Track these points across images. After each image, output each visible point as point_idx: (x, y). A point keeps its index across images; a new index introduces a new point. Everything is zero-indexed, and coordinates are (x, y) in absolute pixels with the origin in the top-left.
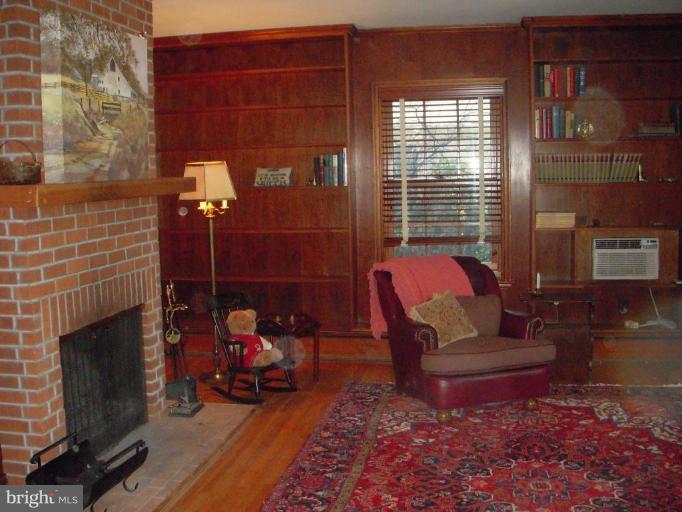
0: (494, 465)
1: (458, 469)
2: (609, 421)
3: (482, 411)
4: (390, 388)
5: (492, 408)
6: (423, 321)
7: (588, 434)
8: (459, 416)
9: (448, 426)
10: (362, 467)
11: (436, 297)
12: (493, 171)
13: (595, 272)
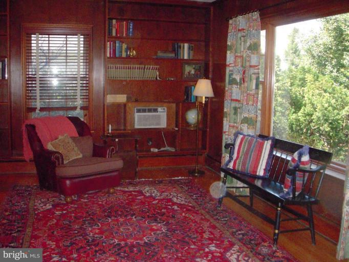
0: (100, 221)
1: (83, 225)
2: (151, 196)
3: (87, 196)
4: (36, 187)
5: (91, 194)
6: (55, 150)
7: (143, 203)
8: (76, 199)
9: (72, 204)
10: (31, 228)
11: (60, 137)
12: (84, 73)
13: (136, 124)
